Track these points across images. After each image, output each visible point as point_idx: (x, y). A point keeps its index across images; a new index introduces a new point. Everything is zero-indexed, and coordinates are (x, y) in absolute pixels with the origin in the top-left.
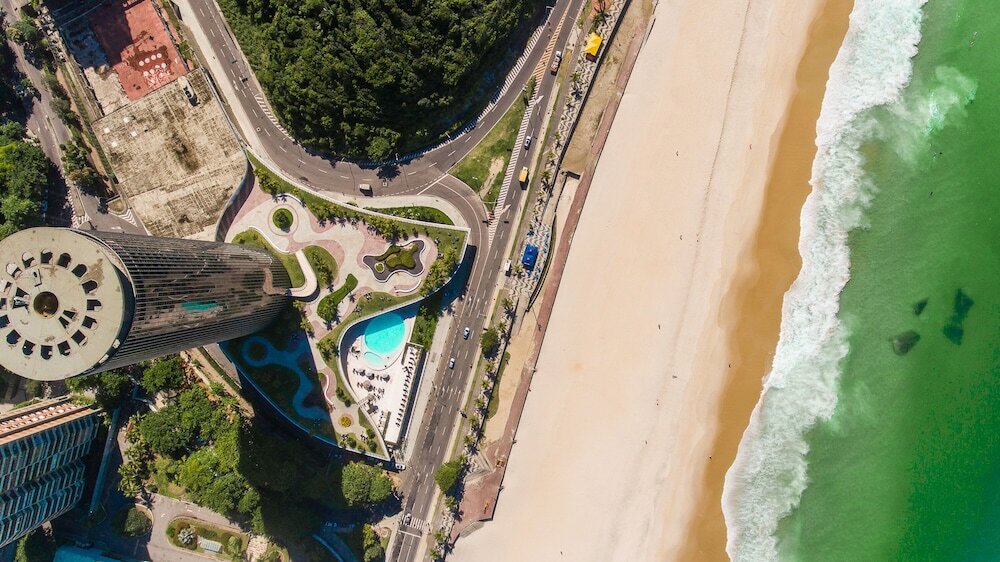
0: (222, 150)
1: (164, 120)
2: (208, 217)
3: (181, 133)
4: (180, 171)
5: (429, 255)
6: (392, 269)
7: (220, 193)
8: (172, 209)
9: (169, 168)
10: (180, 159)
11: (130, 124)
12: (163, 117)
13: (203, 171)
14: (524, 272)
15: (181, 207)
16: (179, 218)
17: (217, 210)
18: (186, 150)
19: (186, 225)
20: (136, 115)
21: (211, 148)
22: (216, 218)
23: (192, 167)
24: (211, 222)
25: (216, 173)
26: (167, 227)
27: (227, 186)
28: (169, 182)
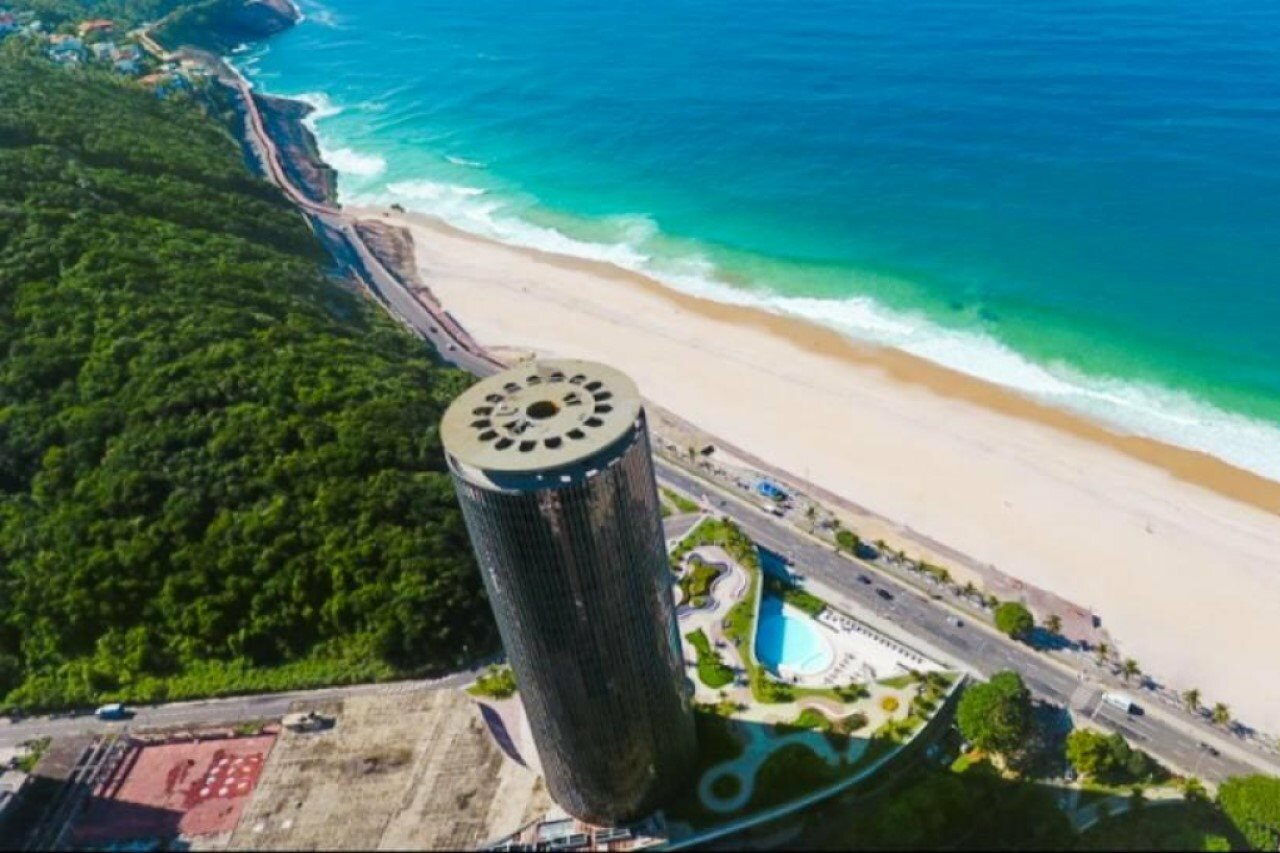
0: (417, 715)
1: (310, 773)
2: (487, 765)
3: (348, 757)
4: (396, 779)
5: (711, 555)
6: (706, 592)
7: (469, 736)
8: (436, 812)
9: (377, 793)
10: (380, 771)
11: (269, 826)
12: (306, 774)
13: (421, 748)
14: (786, 503)
15: (445, 798)
16: (456, 807)
17: (487, 749)
18: (375, 760)
19: (475, 801)
20: (267, 810)
21: (401, 726)
22: (497, 754)
23: (404, 759)
24: (497, 764)
25: (439, 731)
26: (455, 831)
27: (467, 723)
28: (397, 800)
